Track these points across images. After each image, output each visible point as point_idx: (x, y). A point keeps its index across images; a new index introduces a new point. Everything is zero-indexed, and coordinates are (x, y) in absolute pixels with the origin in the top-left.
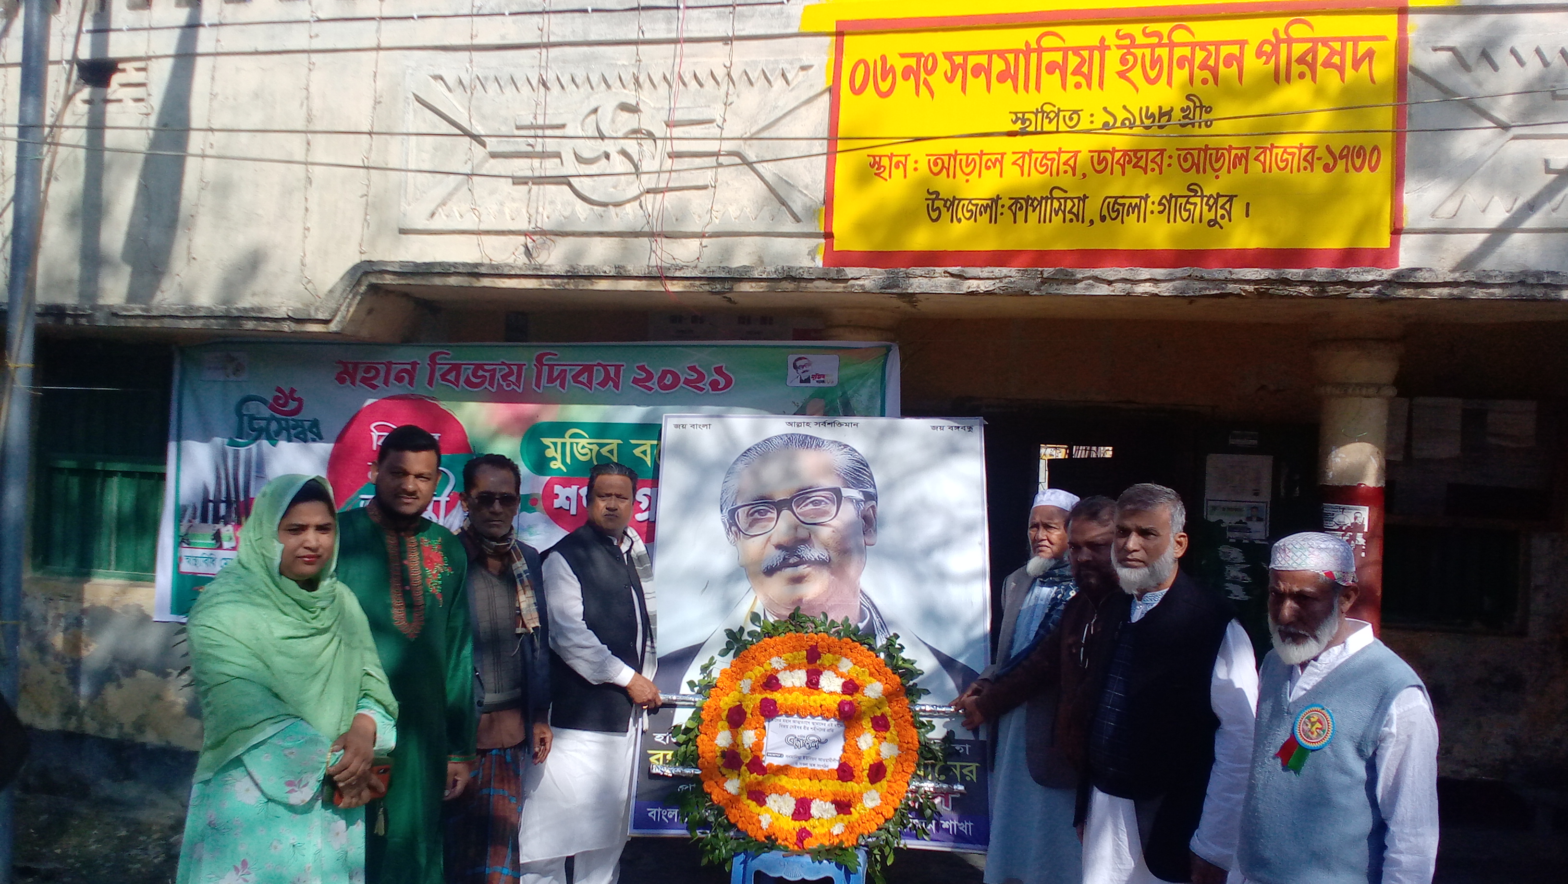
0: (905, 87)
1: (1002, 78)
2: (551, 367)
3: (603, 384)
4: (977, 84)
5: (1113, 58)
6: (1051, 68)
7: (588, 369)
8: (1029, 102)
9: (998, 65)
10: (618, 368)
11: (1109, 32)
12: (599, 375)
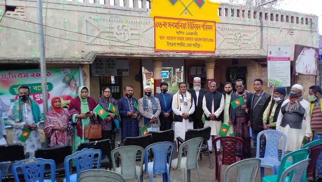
0: (163, 27)
1: (175, 26)
2: (12, 75)
3: (24, 77)
4: (172, 27)
5: (187, 25)
6: (180, 26)
7: (21, 74)
8: (178, 30)
9: (174, 25)
10: (27, 74)
11: (186, 22)
12: (23, 75)
